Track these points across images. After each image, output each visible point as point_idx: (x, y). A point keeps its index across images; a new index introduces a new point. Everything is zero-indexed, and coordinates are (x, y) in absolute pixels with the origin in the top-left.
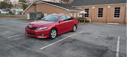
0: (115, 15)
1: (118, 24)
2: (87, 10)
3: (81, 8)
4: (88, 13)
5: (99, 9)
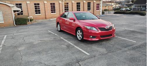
0: (52, 10)
4: (22, 9)
5: (35, 4)
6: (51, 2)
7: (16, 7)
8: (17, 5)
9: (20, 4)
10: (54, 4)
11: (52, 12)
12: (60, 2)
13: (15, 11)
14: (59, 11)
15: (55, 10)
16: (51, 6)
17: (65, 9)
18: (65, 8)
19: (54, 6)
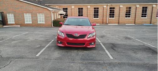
0: (94, 15)
1: (99, 24)
2: (65, 10)
3: (58, 7)
4: (67, 13)
5: (79, 9)
6: (95, 7)
7: (63, 11)
8: (64, 9)
9: (67, 9)
10: (98, 8)
11: (94, 17)
12: (105, 7)
13: (61, 15)
14: (102, 16)
15: (98, 15)
16: (95, 11)
17: (110, 15)
18: (110, 13)
19: (98, 11)
